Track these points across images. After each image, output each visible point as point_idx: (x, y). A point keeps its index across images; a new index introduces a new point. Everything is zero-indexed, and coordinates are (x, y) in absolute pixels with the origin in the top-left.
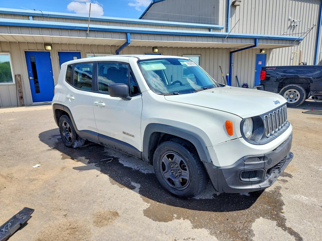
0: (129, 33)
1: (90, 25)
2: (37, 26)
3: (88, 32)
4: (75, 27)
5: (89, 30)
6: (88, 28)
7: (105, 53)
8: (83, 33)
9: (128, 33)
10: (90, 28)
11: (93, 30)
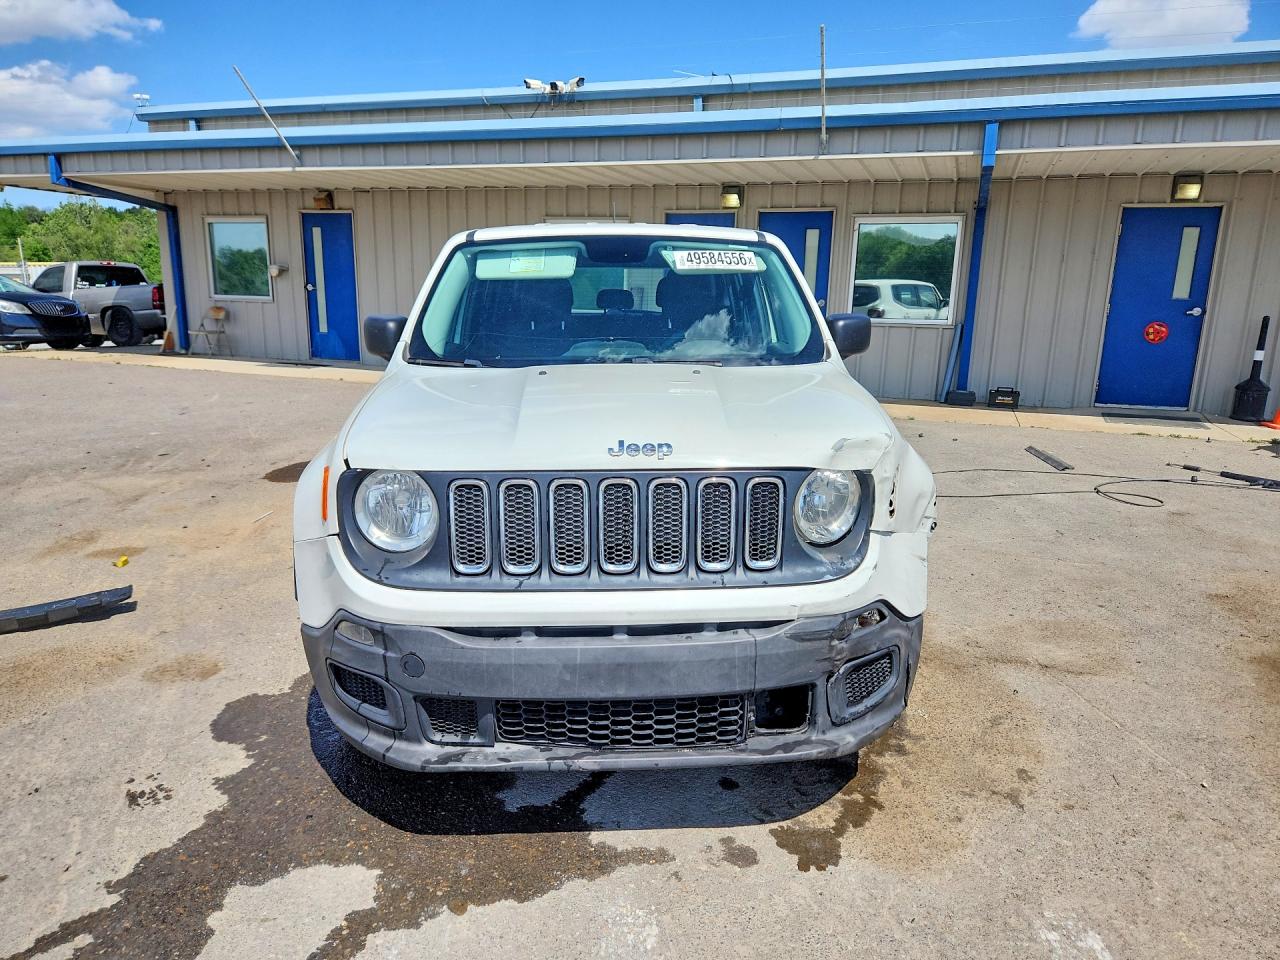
0: (996, 122)
1: (826, 107)
2: (667, 132)
3: (824, 135)
4: (780, 120)
5: (827, 129)
6: (824, 122)
7: (901, 212)
8: (808, 141)
9: (990, 122)
10: (829, 119)
11: (842, 127)
